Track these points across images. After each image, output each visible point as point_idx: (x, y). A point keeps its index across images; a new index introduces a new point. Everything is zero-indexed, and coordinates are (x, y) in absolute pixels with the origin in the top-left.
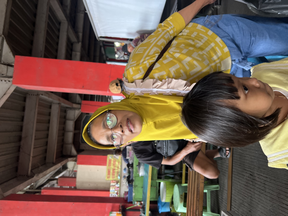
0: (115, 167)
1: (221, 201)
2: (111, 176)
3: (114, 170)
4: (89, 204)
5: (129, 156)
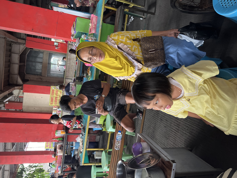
0: (57, 96)
1: (137, 124)
2: (54, 102)
3: (56, 98)
4: (39, 125)
5: (72, 90)
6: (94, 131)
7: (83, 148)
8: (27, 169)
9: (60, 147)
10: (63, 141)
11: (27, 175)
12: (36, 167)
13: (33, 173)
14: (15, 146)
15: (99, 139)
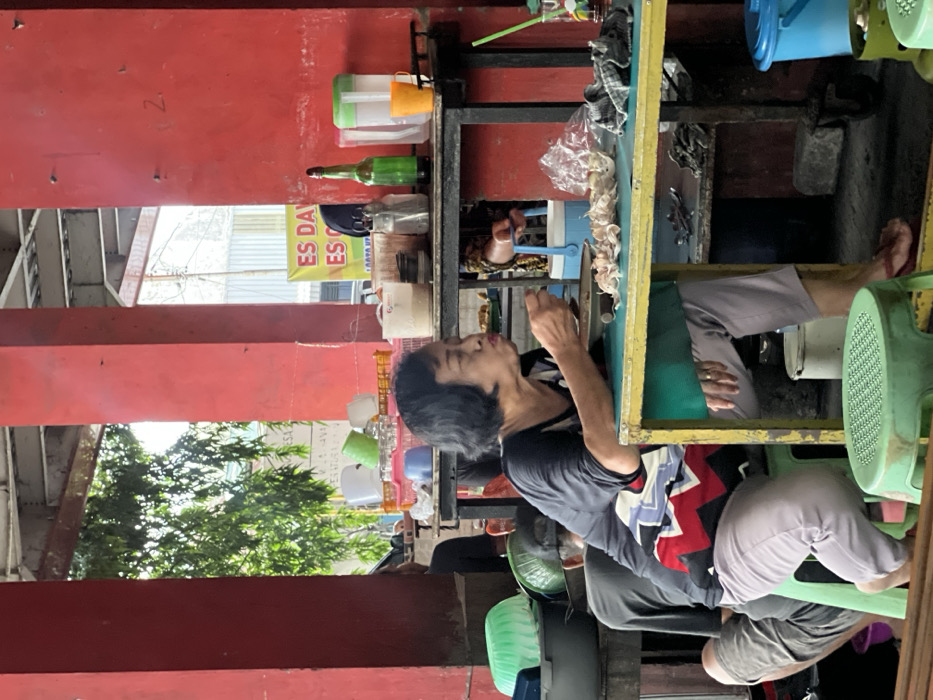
6: (765, 67)
7: (619, 260)
8: (169, 473)
9: (401, 257)
10: (423, 186)
11: (176, 525)
12: (250, 453)
13: (231, 507)
14: (22, 257)
15: (833, 170)
